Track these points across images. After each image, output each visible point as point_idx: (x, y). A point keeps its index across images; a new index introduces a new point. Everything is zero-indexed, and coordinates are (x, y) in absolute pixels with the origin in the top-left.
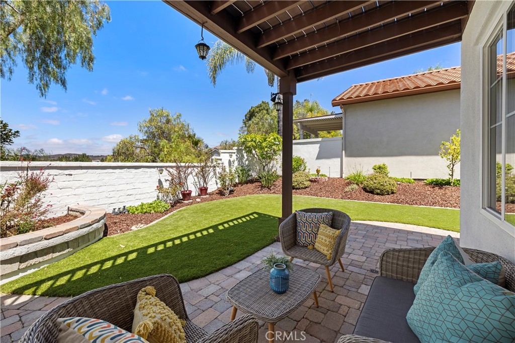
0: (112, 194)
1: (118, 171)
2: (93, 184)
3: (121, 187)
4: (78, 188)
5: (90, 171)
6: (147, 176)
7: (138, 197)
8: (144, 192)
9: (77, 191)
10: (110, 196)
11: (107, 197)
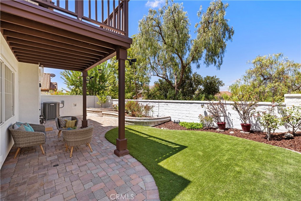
0: (180, 114)
1: (182, 104)
2: (173, 109)
3: (183, 112)
4: (169, 110)
5: (173, 104)
6: (196, 108)
7: (191, 118)
8: (195, 117)
9: (169, 111)
10: (179, 115)
11: (178, 115)
